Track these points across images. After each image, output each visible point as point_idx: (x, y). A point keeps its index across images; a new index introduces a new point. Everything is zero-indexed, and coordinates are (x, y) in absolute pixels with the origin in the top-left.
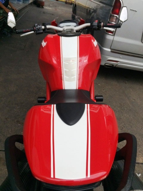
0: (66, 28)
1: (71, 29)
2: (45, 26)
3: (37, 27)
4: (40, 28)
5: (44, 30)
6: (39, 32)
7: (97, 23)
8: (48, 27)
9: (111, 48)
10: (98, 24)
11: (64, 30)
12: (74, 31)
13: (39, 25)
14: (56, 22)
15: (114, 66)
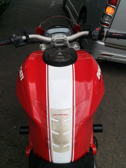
0: (56, 37)
1: (63, 39)
2: (27, 36)
3: (15, 39)
5: (25, 41)
6: (19, 45)
8: (31, 36)
9: (105, 42)
10: (99, 33)
11: (52, 41)
12: (67, 42)
13: (19, 36)
14: (43, 29)
15: (108, 60)
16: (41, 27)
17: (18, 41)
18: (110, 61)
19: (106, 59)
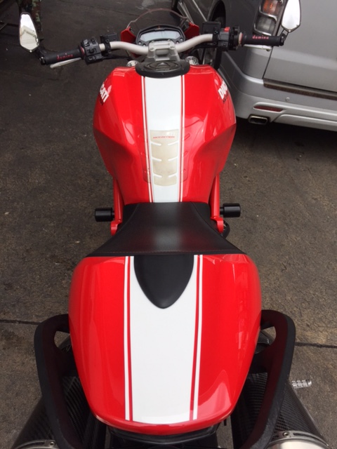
0: (155, 46)
1: (168, 49)
2: (107, 44)
3: (88, 48)
4: (94, 49)
5: (104, 53)
6: (94, 58)
7: (228, 33)
8: (113, 44)
9: (265, 77)
10: (230, 35)
11: (150, 53)
12: (174, 53)
13: (94, 43)
14: (132, 32)
15: (272, 120)
16: (130, 29)
17: (92, 52)
18: (277, 121)
19: (268, 118)
